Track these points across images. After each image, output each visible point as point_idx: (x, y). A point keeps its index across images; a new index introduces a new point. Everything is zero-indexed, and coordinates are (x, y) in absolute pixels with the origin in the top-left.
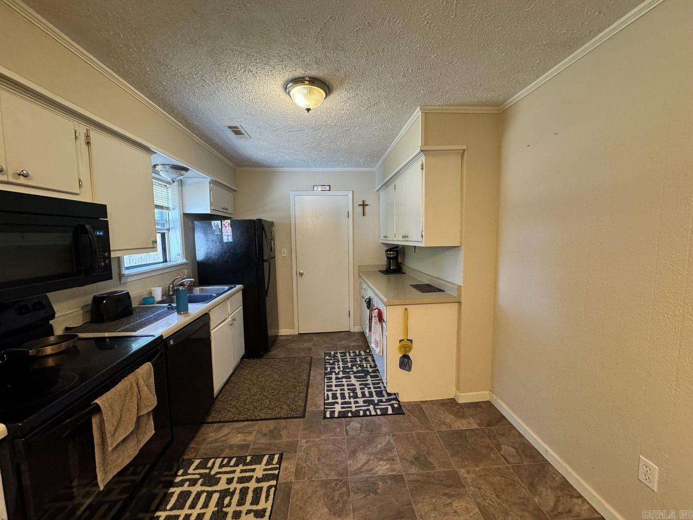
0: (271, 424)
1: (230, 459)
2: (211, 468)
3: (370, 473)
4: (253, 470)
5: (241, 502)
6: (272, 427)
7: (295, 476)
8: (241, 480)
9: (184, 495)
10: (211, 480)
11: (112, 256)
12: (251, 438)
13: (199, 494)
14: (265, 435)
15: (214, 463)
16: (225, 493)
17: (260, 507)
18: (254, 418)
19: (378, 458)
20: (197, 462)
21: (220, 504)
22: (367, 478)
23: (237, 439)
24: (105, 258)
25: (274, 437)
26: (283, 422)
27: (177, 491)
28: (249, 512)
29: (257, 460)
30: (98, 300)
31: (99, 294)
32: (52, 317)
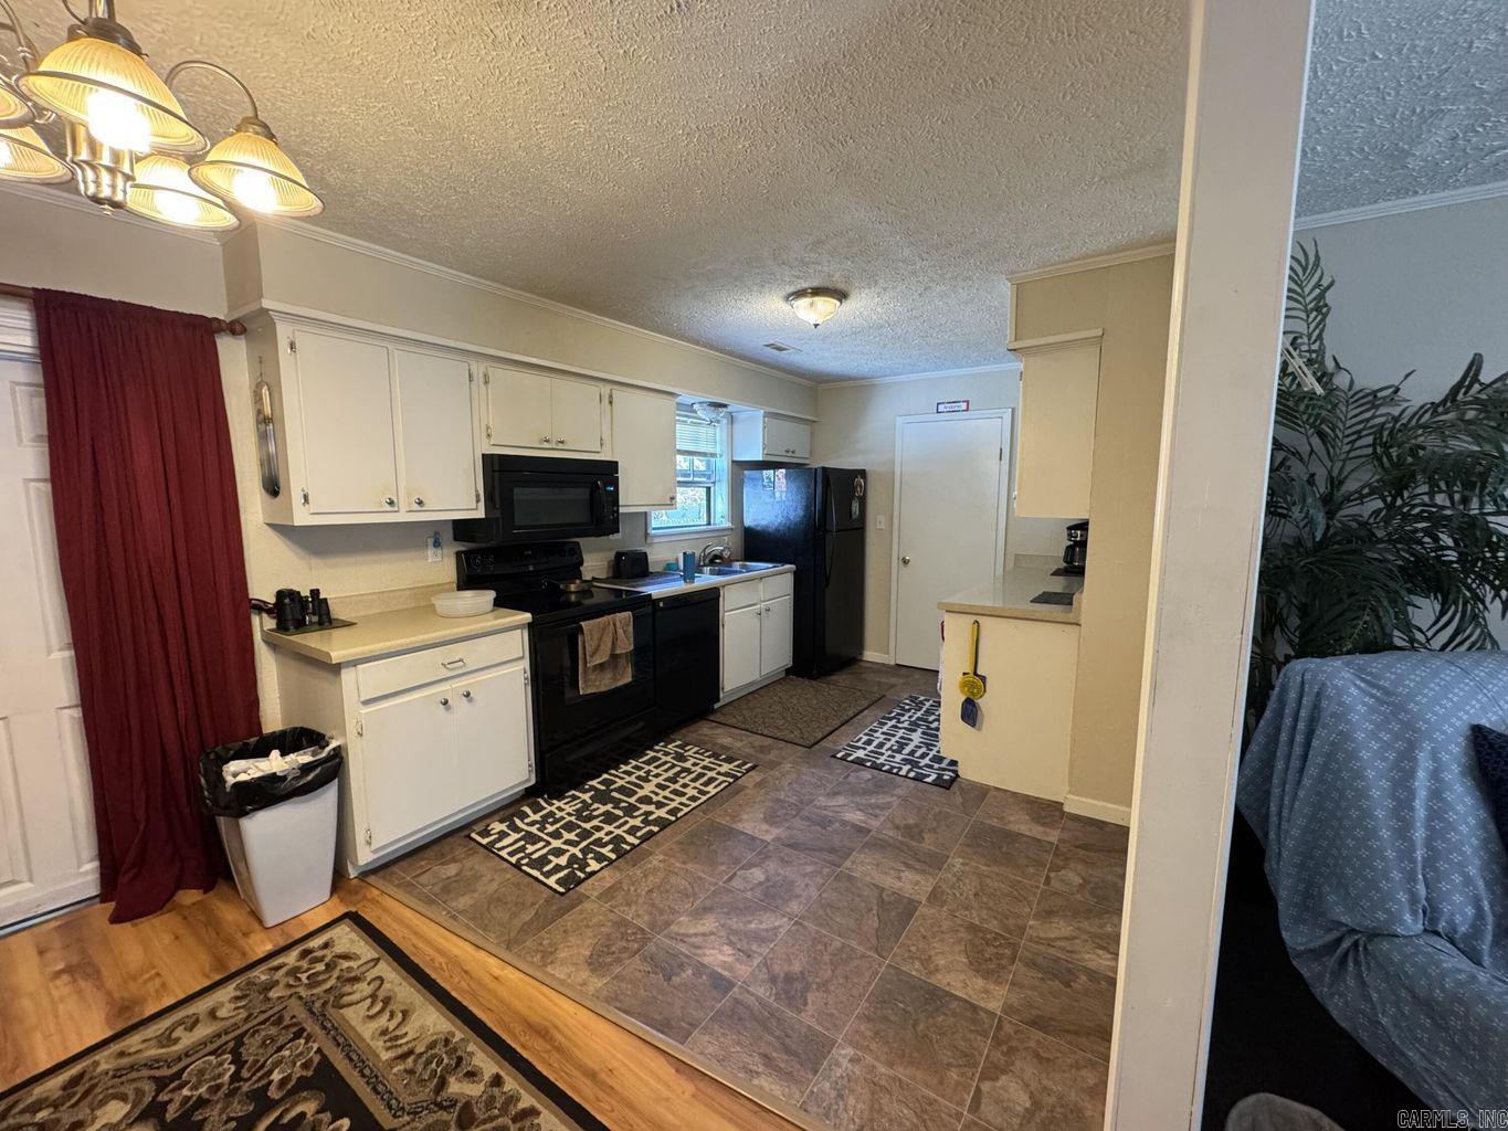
0: (768, 741)
1: (707, 751)
2: (686, 751)
3: (836, 813)
4: (720, 765)
5: (693, 780)
6: (766, 744)
7: (755, 784)
8: (704, 768)
9: (655, 759)
10: (681, 758)
11: (619, 512)
12: (738, 744)
13: (666, 762)
14: (754, 747)
15: (692, 749)
16: (689, 771)
17: (706, 789)
18: (755, 730)
19: (859, 808)
20: (679, 743)
21: (678, 774)
22: (828, 815)
23: (727, 741)
25: (762, 752)
26: (782, 744)
27: (651, 754)
28: (695, 788)
29: (729, 760)
30: (619, 555)
31: (621, 550)
32: (581, 563)
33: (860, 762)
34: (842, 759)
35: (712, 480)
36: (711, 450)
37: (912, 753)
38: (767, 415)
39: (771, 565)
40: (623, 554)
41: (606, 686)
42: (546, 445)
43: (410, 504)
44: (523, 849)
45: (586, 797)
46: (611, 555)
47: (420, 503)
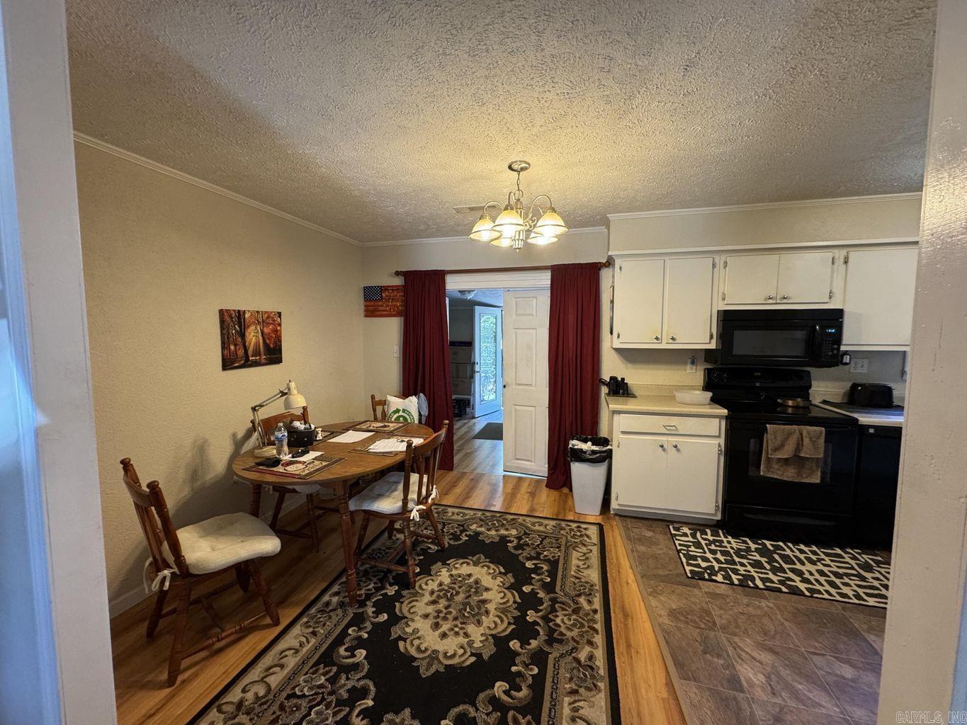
5: (860, 586)
9: (839, 556)
10: (866, 568)
11: (841, 349)
13: (847, 563)
16: (861, 577)
17: (867, 598)
21: (848, 574)
24: (833, 349)
27: (839, 551)
28: (855, 591)
30: (854, 386)
32: (810, 387)
40: (859, 385)
42: (771, 301)
43: (668, 340)
44: (690, 546)
45: (753, 546)
46: (848, 385)
47: (673, 339)
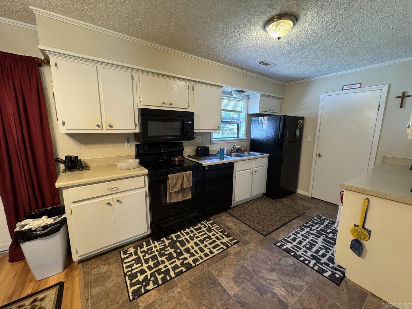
0: (247, 228)
1: (221, 228)
2: (213, 227)
3: (270, 285)
4: (223, 238)
5: (210, 244)
6: (246, 230)
7: (235, 253)
8: (217, 238)
9: (200, 228)
10: (210, 230)
11: (194, 132)
12: (235, 228)
13: (203, 231)
14: (241, 230)
15: (215, 226)
16: (209, 237)
17: (213, 250)
18: (243, 221)
19: (283, 285)
20: (212, 222)
21: (205, 239)
22: (265, 285)
23: (230, 224)
24: (191, 132)
25: (243, 234)
26: (253, 231)
27: (200, 225)
28: (209, 248)
29: (228, 236)
30: (198, 148)
31: (199, 146)
32: (183, 150)
33: (288, 251)
34: (280, 247)
35: (240, 121)
36: (240, 110)
37: (317, 252)
38: (261, 95)
39: (259, 154)
40: (199, 147)
41: (179, 200)
42: (164, 105)
43: (106, 127)
44: (133, 265)
45: (167, 242)
46: (195, 148)
47: (110, 126)
